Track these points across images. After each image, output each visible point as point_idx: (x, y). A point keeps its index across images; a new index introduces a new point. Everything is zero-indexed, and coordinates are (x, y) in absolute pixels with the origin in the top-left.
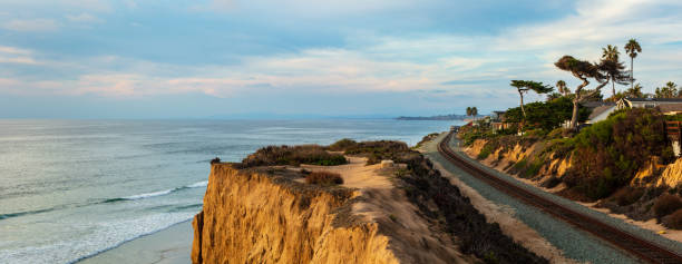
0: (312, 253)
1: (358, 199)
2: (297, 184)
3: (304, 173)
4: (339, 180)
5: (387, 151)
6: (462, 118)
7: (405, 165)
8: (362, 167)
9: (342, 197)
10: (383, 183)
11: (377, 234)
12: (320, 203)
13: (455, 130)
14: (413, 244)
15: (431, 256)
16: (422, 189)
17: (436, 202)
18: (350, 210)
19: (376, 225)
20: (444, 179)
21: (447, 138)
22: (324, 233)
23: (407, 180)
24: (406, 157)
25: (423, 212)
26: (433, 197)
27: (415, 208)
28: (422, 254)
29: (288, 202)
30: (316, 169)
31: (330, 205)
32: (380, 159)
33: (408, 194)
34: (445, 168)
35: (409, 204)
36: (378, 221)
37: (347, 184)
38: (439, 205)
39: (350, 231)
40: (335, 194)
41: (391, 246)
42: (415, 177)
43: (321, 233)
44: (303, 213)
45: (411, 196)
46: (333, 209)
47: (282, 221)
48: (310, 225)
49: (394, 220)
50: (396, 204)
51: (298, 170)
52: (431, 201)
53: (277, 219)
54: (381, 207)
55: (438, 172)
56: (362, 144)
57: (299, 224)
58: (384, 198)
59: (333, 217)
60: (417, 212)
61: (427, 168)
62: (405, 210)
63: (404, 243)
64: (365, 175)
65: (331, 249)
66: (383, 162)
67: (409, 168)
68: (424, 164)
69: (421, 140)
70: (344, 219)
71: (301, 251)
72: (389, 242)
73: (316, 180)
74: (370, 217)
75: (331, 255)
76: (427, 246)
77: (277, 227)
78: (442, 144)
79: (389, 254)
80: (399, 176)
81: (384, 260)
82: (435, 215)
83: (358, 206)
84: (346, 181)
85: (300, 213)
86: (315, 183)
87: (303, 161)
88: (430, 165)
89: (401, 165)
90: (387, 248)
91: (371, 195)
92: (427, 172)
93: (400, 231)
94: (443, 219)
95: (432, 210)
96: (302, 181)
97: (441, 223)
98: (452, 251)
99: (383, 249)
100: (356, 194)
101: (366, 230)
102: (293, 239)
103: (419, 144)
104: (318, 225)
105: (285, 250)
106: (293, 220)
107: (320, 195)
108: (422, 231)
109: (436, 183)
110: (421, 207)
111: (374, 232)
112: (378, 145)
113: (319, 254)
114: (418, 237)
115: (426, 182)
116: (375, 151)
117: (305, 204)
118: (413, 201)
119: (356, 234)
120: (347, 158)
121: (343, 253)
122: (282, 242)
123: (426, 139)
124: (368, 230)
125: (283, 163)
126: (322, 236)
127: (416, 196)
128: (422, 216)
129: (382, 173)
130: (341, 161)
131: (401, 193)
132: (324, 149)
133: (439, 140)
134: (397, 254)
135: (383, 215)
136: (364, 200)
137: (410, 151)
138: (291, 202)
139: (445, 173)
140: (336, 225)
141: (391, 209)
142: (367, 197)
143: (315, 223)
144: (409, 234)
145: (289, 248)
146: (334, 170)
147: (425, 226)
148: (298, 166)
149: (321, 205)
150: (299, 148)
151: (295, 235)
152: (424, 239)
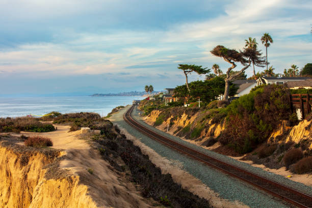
0: (31, 198)
1: (64, 158)
2: (18, 146)
3: (24, 138)
4: (49, 144)
5: (85, 120)
6: (142, 94)
7: (99, 131)
8: (66, 133)
9: (52, 156)
10: (82, 145)
11: (79, 184)
12: (35, 161)
13: (137, 103)
14: (107, 191)
15: (120, 200)
16: (113, 149)
17: (123, 159)
18: (59, 166)
19: (78, 177)
20: (129, 141)
21: (131, 110)
22: (39, 183)
23: (101, 142)
24: (99, 125)
25: (113, 167)
26: (120, 155)
27: (107, 163)
28: (114, 198)
29: (12, 160)
30: (32, 135)
31: (43, 162)
32: (79, 127)
33: (102, 153)
34: (130, 132)
35: (102, 161)
36: (80, 174)
37: (56, 146)
38: (126, 161)
39: (58, 181)
40: (46, 154)
41: (90, 193)
42: (107, 140)
43: (37, 183)
44: (24, 168)
45: (104, 155)
46: (46, 165)
47: (8, 174)
48: (29, 177)
49: (91, 173)
50: (93, 161)
51: (19, 136)
52: (120, 158)
53: (4, 173)
54: (81, 163)
55: (124, 136)
56: (66, 115)
57: (21, 176)
58: (84, 157)
59: (45, 171)
60: (109, 167)
61: (116, 133)
62: (100, 166)
63: (100, 190)
64: (69, 139)
65: (45, 195)
66: (83, 129)
67: (102, 133)
68: (113, 130)
69: (111, 112)
70: (54, 173)
71: (23, 197)
72: (89, 190)
73: (32, 143)
74: (73, 171)
75: (45, 200)
76: (117, 192)
77: (5, 178)
78: (126, 114)
79: (89, 199)
80: (94, 140)
81: (85, 203)
82: (123, 169)
83: (64, 163)
84: (54, 144)
85: (21, 168)
86: (32, 145)
87: (22, 129)
88: (118, 130)
89: (96, 131)
90: (87, 194)
91: (73, 154)
92: (115, 136)
93: (97, 181)
94: (128, 172)
95: (120, 165)
96: (22, 144)
97: (127, 174)
98: (136, 195)
99: (84, 195)
100: (62, 154)
101: (71, 180)
102: (17, 188)
103: (109, 115)
104: (35, 177)
105: (12, 197)
106: (17, 173)
107: (36, 155)
108: (113, 181)
109: (123, 145)
110: (112, 163)
111: (77, 182)
112: (78, 116)
113: (36, 198)
114: (110, 186)
115: (115, 144)
116: (76, 121)
117: (24, 162)
118: (105, 159)
119: (63, 184)
120: (55, 126)
121: (54, 199)
122: (9, 190)
123: (115, 111)
124: (72, 181)
125: (8, 130)
126: (38, 186)
127: (107, 154)
128: (112, 170)
129: (82, 137)
130: (51, 129)
131: (96, 152)
132: (38, 119)
133: (125, 111)
134: (94, 198)
135: (84, 170)
136: (69, 158)
137: (102, 120)
138: (15, 159)
139: (129, 137)
140: (48, 177)
141: (89, 164)
142: (71, 155)
143: (33, 175)
144: (103, 184)
145: (14, 194)
146: (45, 135)
147: (115, 178)
148: (19, 133)
149: (36, 162)
150: (19, 119)
151: (18, 185)
152: (114, 187)
